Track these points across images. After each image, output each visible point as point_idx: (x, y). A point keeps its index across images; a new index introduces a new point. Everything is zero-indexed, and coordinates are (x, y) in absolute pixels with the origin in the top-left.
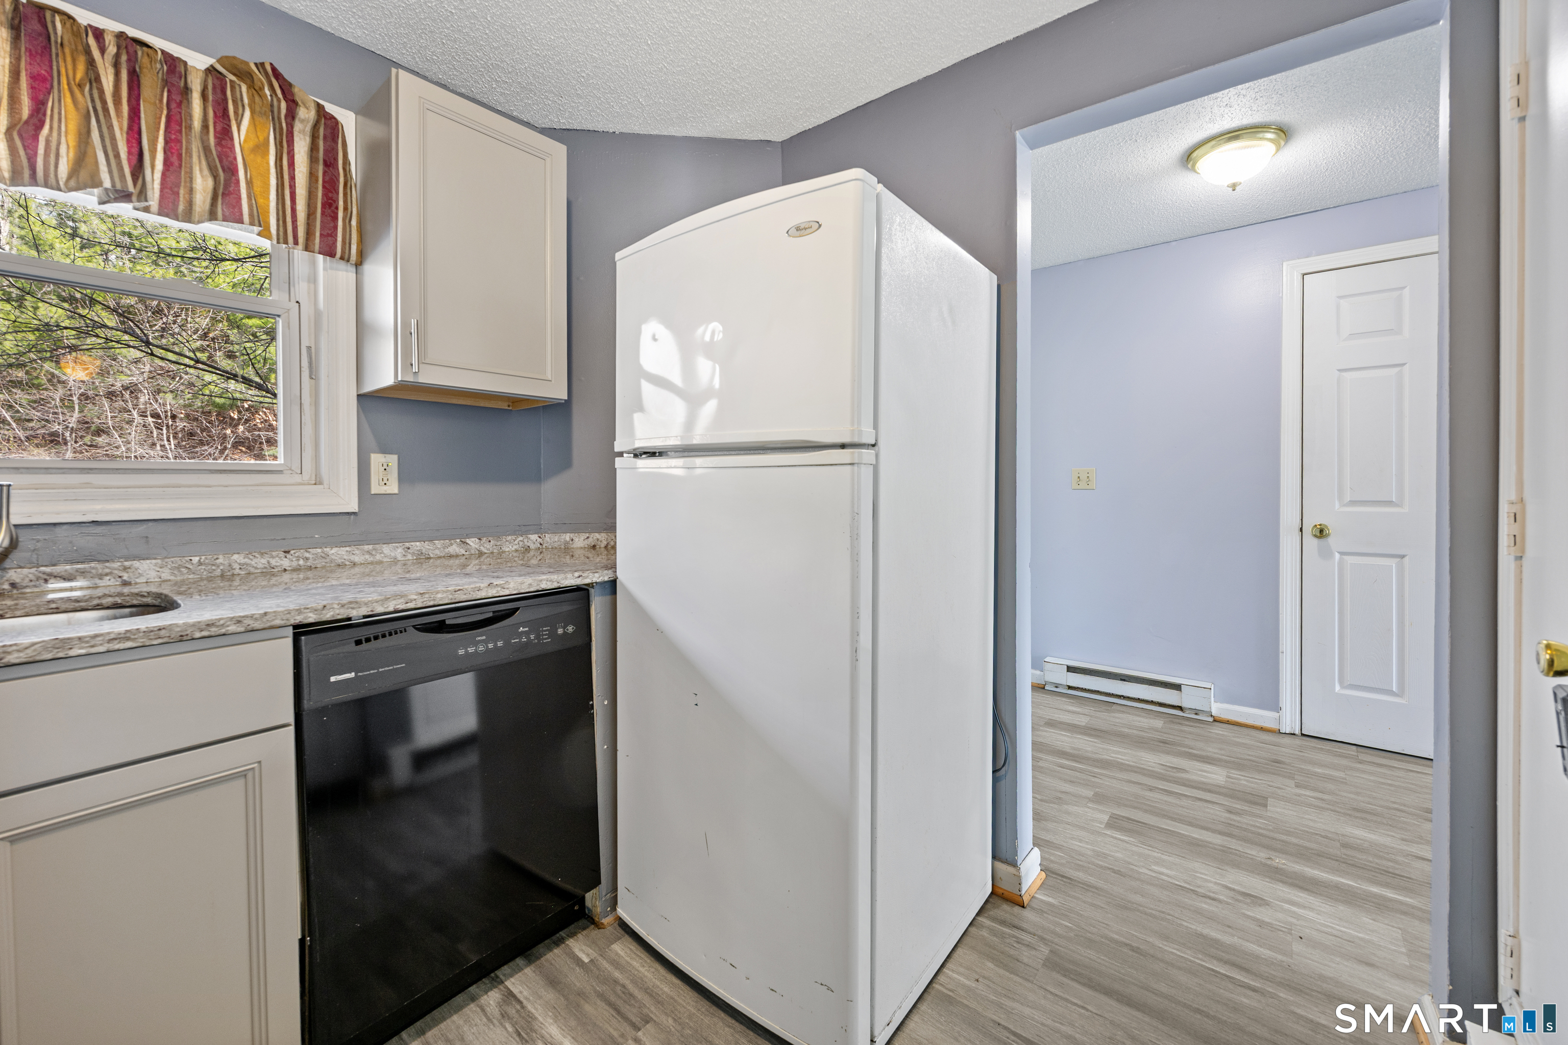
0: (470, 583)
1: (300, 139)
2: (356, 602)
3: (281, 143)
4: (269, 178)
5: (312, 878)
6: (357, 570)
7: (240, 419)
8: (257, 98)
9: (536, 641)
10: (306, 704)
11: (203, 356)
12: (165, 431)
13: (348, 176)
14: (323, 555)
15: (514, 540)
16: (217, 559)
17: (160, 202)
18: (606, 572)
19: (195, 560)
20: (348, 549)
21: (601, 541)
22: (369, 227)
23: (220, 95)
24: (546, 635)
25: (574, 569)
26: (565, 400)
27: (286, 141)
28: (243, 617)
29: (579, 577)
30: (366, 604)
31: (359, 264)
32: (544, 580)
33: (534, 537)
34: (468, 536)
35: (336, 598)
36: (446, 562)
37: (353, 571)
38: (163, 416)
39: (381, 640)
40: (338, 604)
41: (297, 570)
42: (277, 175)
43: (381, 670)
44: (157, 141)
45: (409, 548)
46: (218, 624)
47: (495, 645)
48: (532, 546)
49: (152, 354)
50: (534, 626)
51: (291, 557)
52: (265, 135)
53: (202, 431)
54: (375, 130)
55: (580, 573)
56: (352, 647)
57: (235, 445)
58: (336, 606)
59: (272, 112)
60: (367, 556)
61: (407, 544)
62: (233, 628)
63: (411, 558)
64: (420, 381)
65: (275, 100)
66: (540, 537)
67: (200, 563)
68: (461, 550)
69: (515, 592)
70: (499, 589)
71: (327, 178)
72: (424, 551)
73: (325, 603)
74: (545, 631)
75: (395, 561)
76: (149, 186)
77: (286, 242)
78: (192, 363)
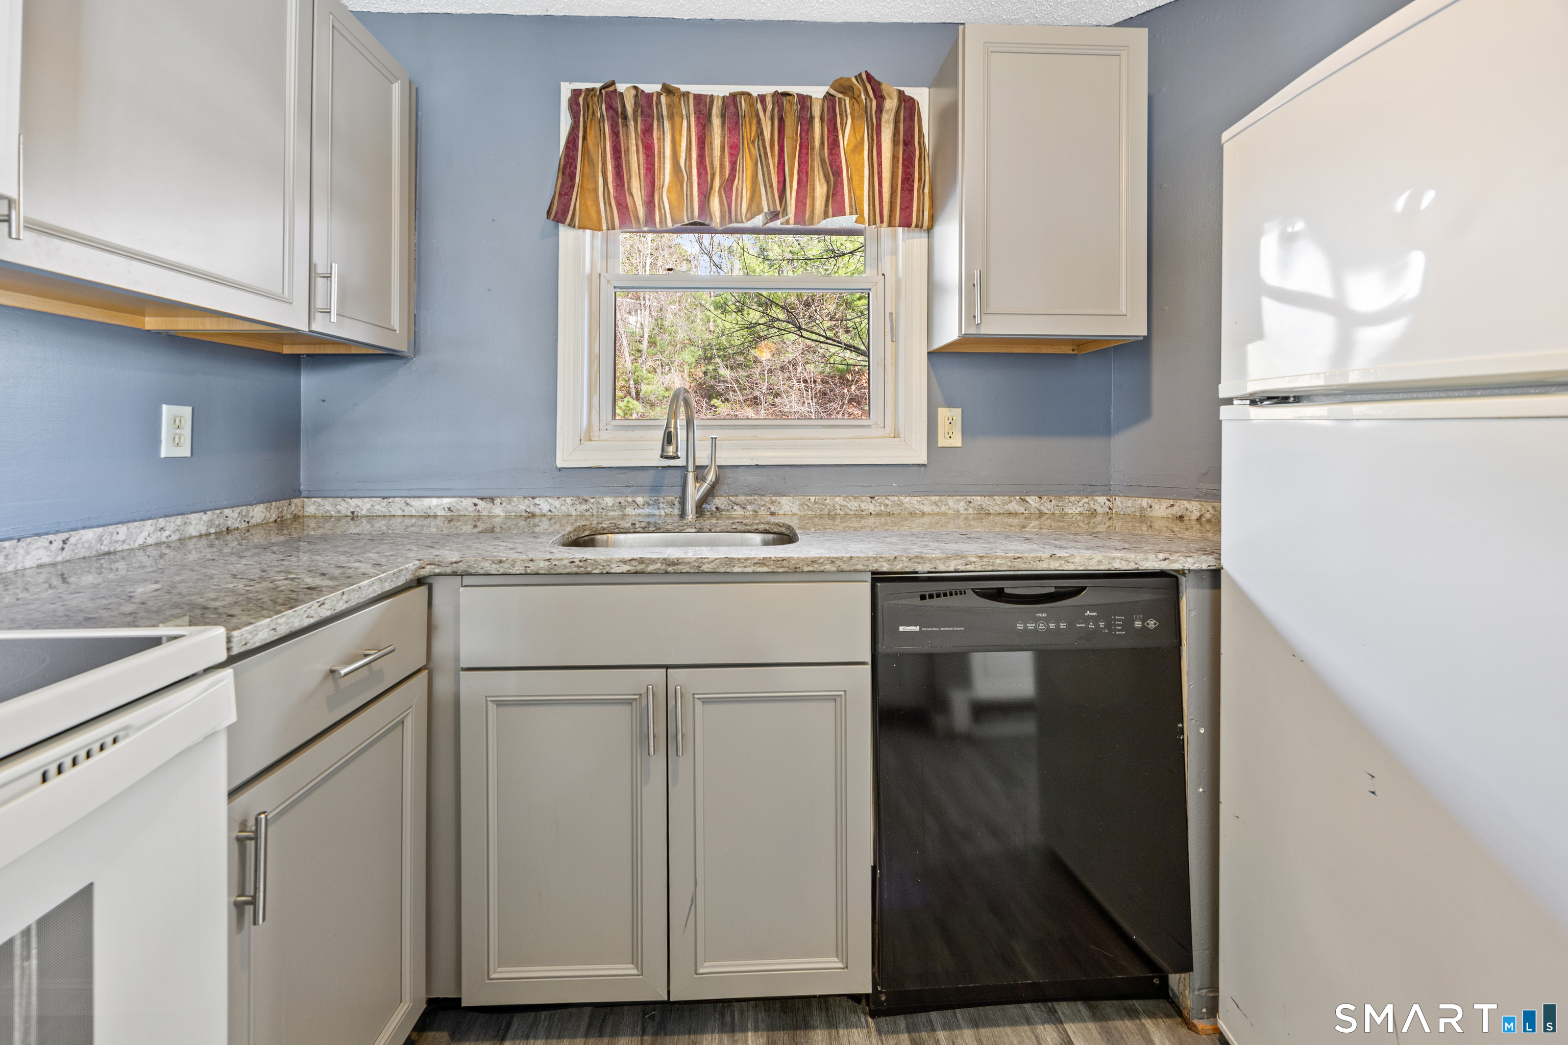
0: (1031, 551)
1: (886, 128)
2: (922, 557)
3: (872, 136)
4: (863, 171)
5: (882, 815)
6: (926, 520)
7: (853, 380)
8: (856, 105)
9: (1107, 631)
10: (881, 648)
11: (830, 334)
12: (810, 393)
13: (923, 148)
14: (899, 503)
15: (1078, 502)
16: (826, 499)
17: (795, 213)
18: (1204, 557)
19: (813, 499)
20: (918, 498)
21: (1191, 512)
22: (939, 190)
23: (831, 113)
24: (1119, 625)
25: (1158, 548)
26: (1144, 337)
27: (876, 132)
28: (836, 558)
29: (1165, 559)
30: (930, 560)
31: (930, 229)
32: (1118, 558)
33: (1102, 499)
34: (1028, 494)
35: (905, 550)
36: (1006, 520)
37: (922, 521)
38: (809, 382)
39: (943, 598)
40: (907, 557)
41: (879, 514)
42: (869, 166)
43: (942, 629)
44: (794, 167)
45: (970, 502)
46: (819, 562)
47: (1058, 626)
48: (1099, 510)
49: (802, 336)
50: (1107, 612)
51: (875, 502)
52: (861, 134)
53: (831, 391)
54: (944, 96)
55: (1167, 555)
56: (917, 601)
57: (851, 400)
58: (904, 559)
59: (866, 112)
60: (934, 507)
61: (969, 498)
62: (828, 567)
63: (972, 512)
64: (982, 332)
65: (868, 101)
66: (1109, 500)
67: (815, 503)
68: (1021, 508)
69: (1081, 568)
70: (1063, 562)
71: (906, 156)
72: (984, 506)
73: (896, 554)
74: (1119, 620)
75: (958, 514)
76: (788, 203)
77: (875, 223)
78: (823, 339)
